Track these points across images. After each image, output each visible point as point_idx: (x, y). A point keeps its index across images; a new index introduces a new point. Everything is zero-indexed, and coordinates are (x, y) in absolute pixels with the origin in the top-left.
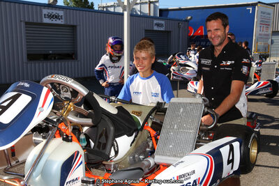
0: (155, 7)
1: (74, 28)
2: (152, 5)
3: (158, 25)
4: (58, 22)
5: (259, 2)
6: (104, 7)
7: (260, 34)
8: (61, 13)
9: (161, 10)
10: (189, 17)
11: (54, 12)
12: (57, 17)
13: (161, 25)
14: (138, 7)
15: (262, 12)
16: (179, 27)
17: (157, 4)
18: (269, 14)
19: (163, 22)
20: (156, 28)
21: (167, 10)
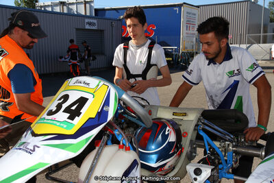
0: (91, 7)
2: (88, 5)
3: (90, 24)
5: (185, 3)
6: (41, 7)
7: (187, 33)
9: (96, 10)
10: (122, 17)
13: (93, 24)
14: (74, 8)
15: (187, 13)
16: (112, 26)
17: (92, 4)
18: (195, 15)
19: (95, 21)
20: (87, 27)
21: (104, 10)
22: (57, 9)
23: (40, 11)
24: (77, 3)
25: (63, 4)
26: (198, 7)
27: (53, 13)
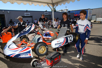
0: (68, 10)
1: (50, 15)
4: (47, 14)
5: (89, 9)
7: (89, 15)
8: (48, 13)
9: (69, 11)
10: (74, 12)
11: (46, 13)
12: (47, 13)
14: (64, 11)
15: (90, 11)
19: (69, 13)
21: (70, 11)
22: (61, 11)
23: (57, 12)
24: (65, 10)
25: (62, 10)
26: (92, 9)
27: (60, 12)
